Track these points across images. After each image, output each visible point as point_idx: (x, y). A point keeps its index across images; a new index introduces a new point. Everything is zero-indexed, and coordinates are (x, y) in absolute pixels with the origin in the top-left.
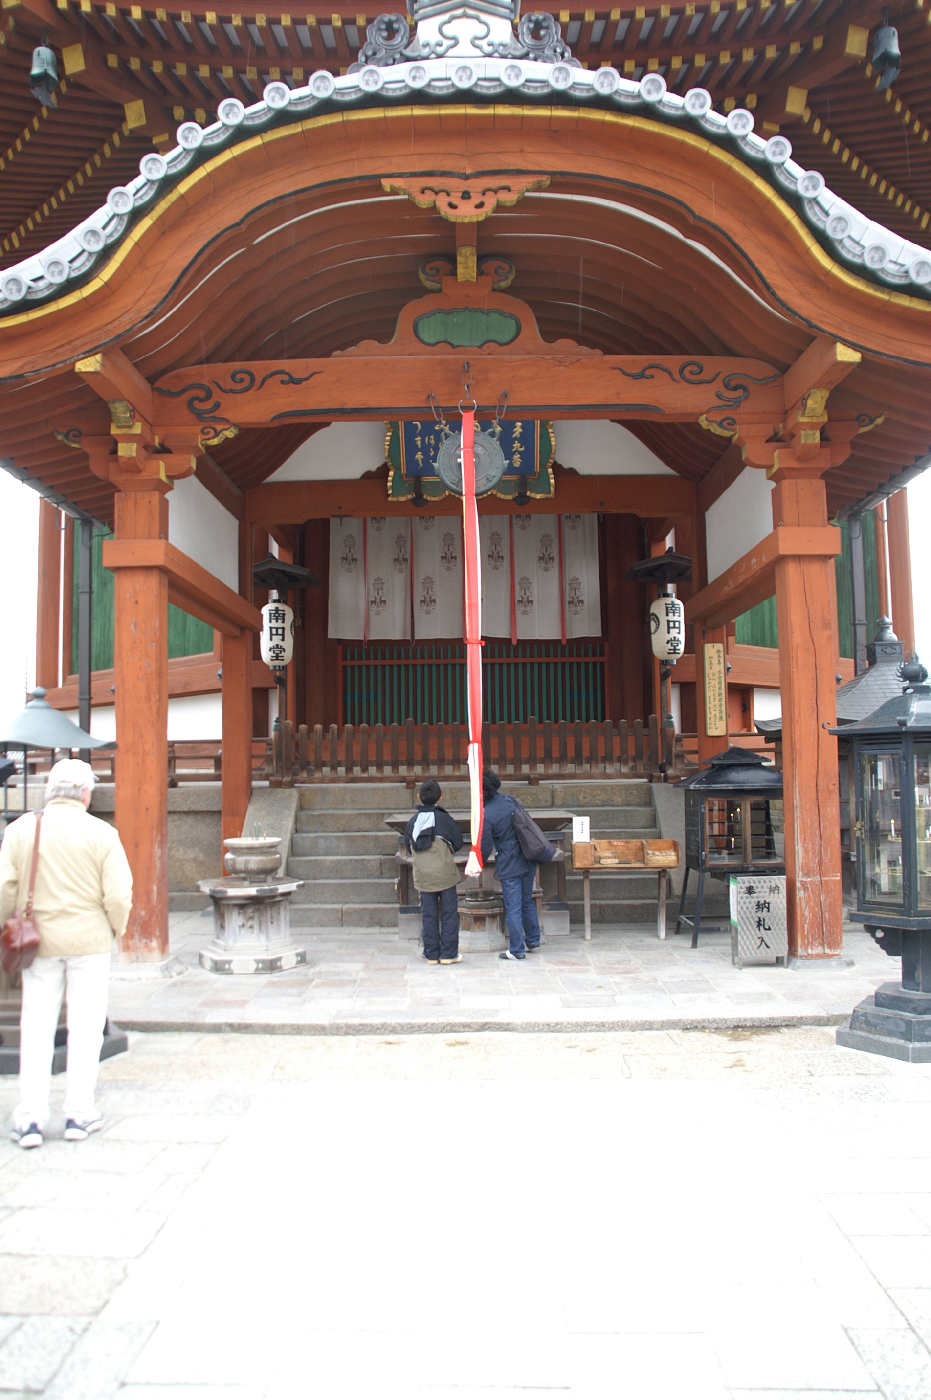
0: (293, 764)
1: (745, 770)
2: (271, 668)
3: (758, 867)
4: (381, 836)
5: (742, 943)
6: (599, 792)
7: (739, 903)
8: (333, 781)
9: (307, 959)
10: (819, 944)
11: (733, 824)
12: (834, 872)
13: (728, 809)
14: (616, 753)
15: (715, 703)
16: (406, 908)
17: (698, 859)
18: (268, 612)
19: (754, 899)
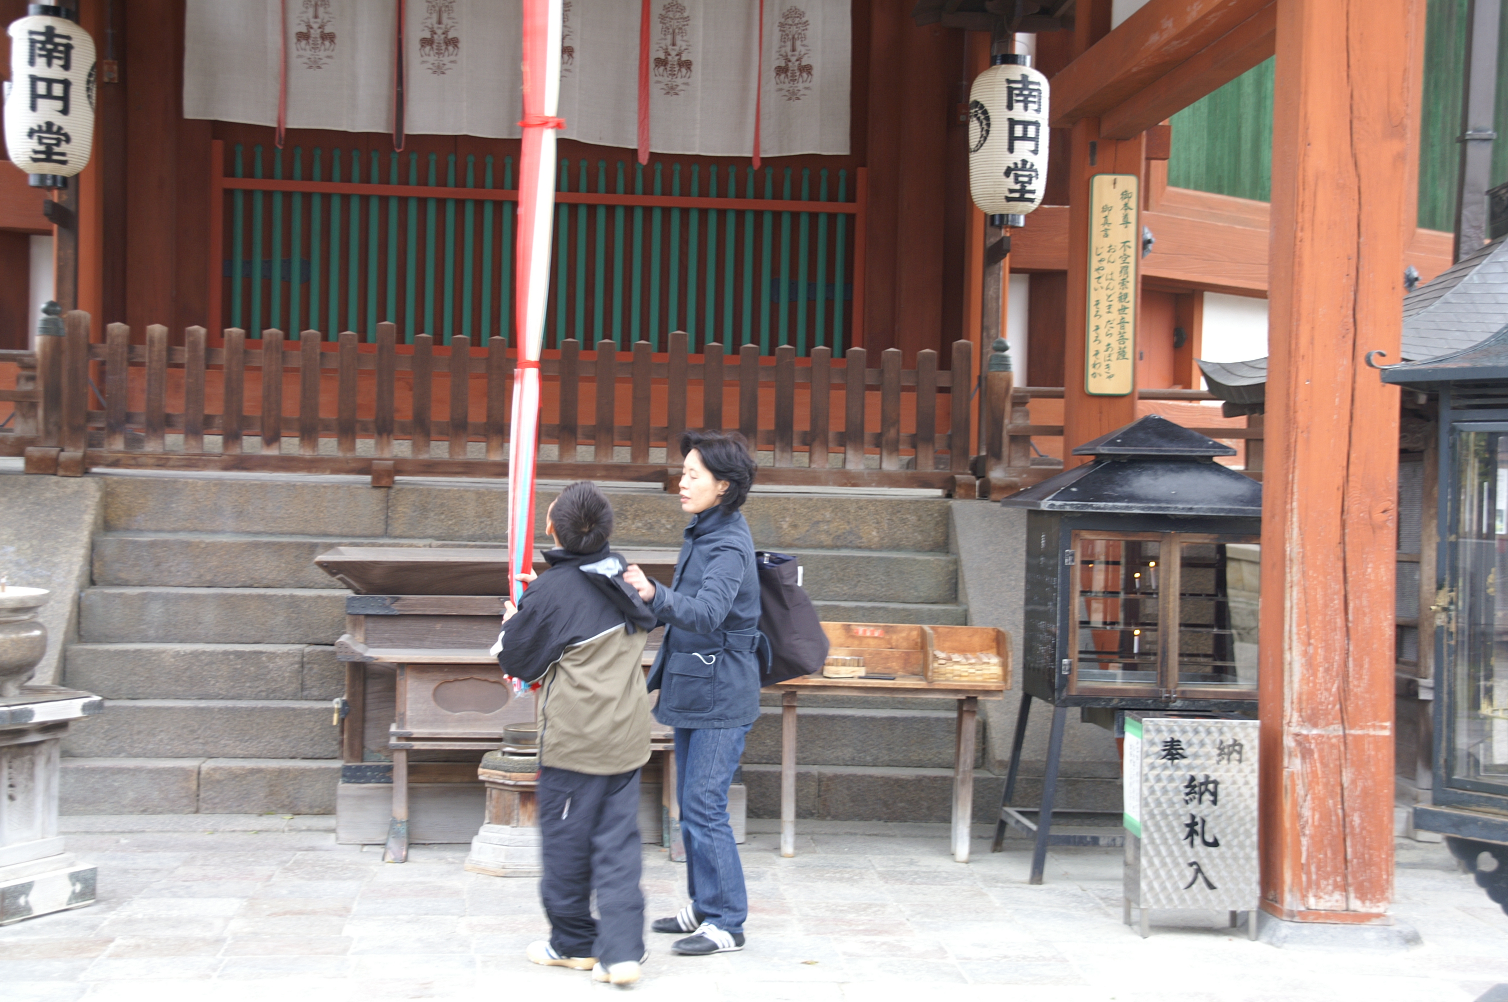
0: (90, 417)
1: (1172, 470)
2: (33, 181)
3: (1193, 700)
4: (305, 599)
5: (1150, 872)
6: (828, 515)
7: (1145, 779)
8: (191, 463)
9: (100, 889)
10: (1336, 886)
11: (1138, 596)
12: (1376, 717)
13: (1127, 563)
14: (873, 425)
15: (1110, 317)
16: (358, 768)
17: (1051, 674)
18: (26, 36)
19: (1182, 771)
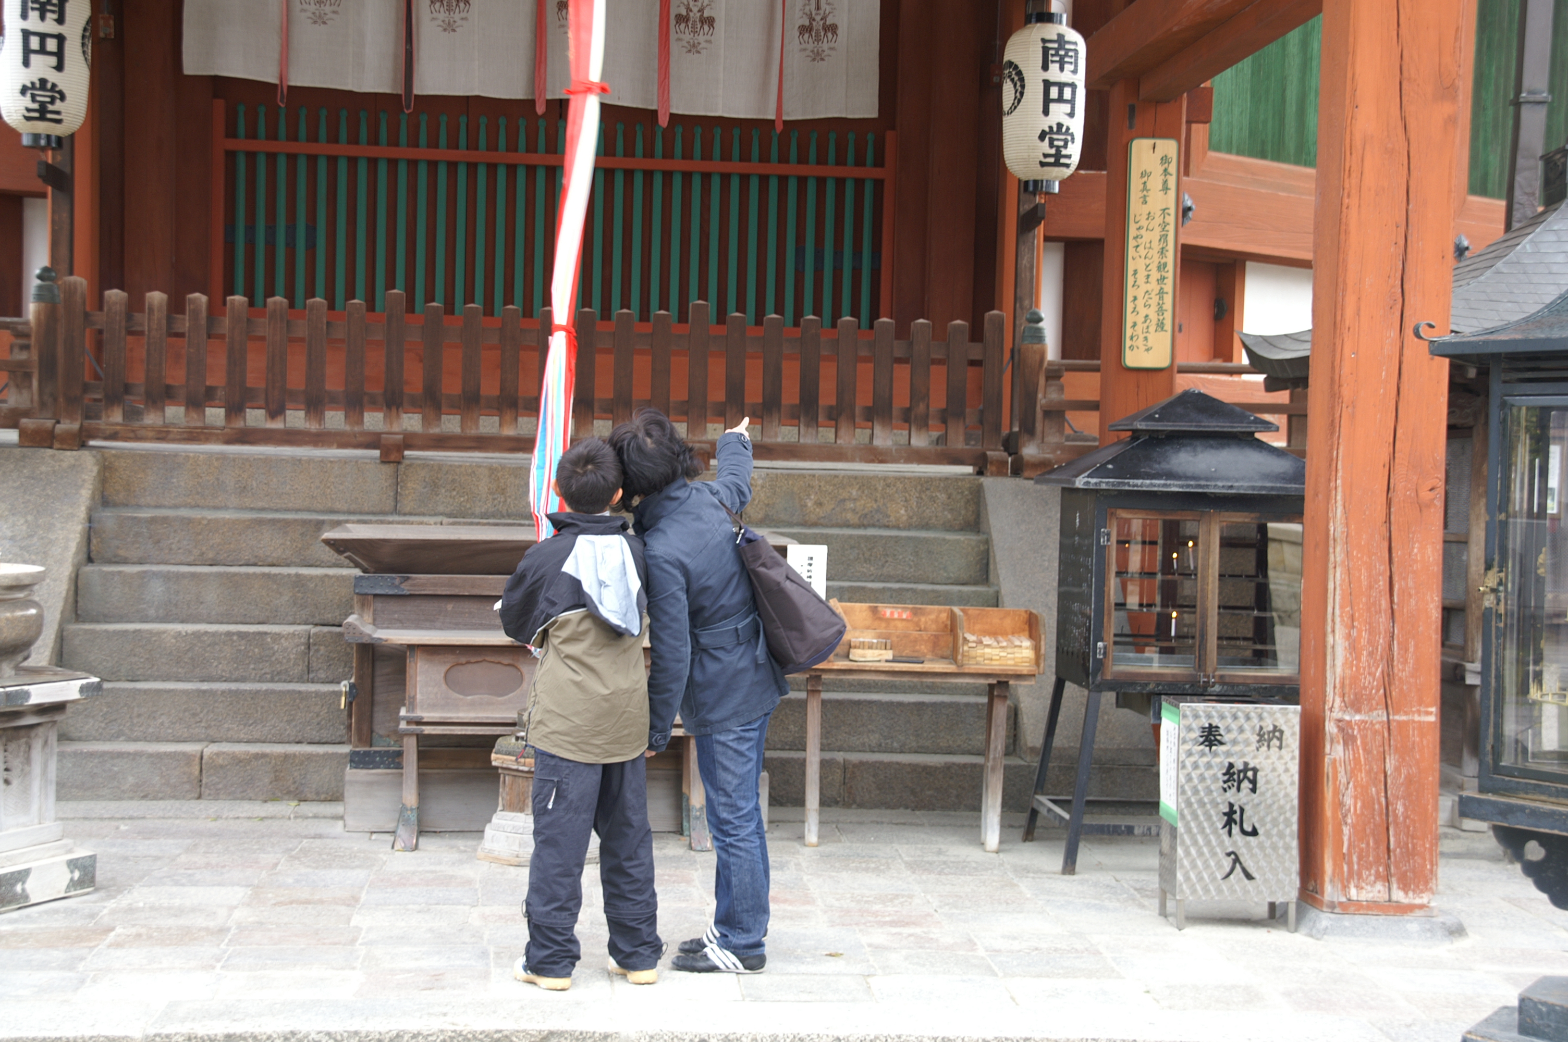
0: (86, 388)
3: (1232, 685)
4: (311, 578)
6: (854, 493)
7: (1181, 766)
9: (99, 877)
10: (1378, 877)
11: (1176, 577)
12: (1420, 702)
13: (1165, 542)
14: (901, 400)
15: (1148, 287)
16: (366, 754)
17: (1085, 657)
19: (1220, 758)
